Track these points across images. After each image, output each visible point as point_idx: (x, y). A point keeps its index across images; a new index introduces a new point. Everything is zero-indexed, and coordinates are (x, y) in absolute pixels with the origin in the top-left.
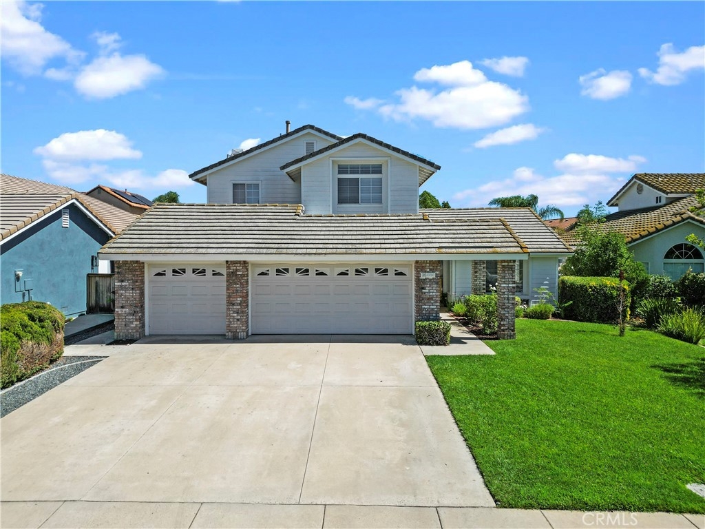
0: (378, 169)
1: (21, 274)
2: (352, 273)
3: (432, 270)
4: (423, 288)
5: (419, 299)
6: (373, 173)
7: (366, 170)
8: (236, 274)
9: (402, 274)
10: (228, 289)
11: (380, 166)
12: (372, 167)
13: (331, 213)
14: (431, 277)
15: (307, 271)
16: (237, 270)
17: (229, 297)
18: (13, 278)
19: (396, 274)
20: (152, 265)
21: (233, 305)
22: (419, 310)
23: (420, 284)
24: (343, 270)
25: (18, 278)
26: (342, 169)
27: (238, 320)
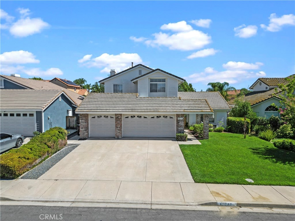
0: (164, 80)
1: (49, 117)
2: (156, 117)
3: (182, 117)
4: (179, 123)
5: (178, 126)
6: (162, 82)
7: (160, 81)
8: (118, 118)
9: (172, 118)
10: (116, 123)
11: (165, 79)
12: (162, 80)
13: (148, 97)
14: (181, 119)
15: (141, 117)
16: (119, 117)
17: (116, 125)
18: (47, 119)
19: (170, 118)
20: (91, 115)
21: (117, 128)
22: (177, 130)
23: (178, 121)
24: (153, 116)
25: (48, 119)
26: (152, 80)
27: (119, 132)
